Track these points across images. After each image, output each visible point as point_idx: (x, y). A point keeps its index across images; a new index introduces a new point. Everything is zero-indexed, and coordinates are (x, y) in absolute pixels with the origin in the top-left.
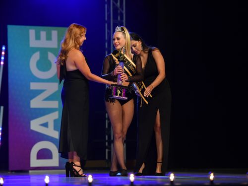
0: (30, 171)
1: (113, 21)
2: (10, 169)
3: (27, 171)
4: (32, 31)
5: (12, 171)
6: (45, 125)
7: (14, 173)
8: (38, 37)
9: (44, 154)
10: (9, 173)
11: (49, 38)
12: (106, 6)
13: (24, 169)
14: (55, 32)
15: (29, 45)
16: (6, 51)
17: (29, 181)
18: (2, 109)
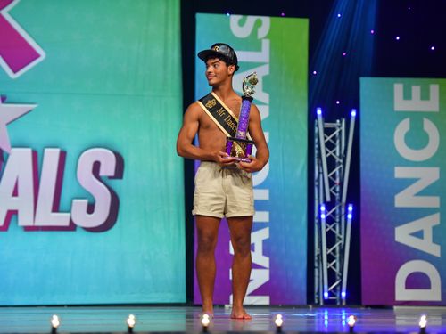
0: (395, 308)
2: (363, 303)
3: (391, 308)
4: (398, 86)
5: (367, 306)
6: (419, 235)
7: (369, 309)
8: (407, 96)
9: (417, 281)
10: (362, 309)
11: (425, 96)
13: (385, 303)
14: (435, 87)
15: (393, 108)
17: (394, 323)
18: (350, 208)
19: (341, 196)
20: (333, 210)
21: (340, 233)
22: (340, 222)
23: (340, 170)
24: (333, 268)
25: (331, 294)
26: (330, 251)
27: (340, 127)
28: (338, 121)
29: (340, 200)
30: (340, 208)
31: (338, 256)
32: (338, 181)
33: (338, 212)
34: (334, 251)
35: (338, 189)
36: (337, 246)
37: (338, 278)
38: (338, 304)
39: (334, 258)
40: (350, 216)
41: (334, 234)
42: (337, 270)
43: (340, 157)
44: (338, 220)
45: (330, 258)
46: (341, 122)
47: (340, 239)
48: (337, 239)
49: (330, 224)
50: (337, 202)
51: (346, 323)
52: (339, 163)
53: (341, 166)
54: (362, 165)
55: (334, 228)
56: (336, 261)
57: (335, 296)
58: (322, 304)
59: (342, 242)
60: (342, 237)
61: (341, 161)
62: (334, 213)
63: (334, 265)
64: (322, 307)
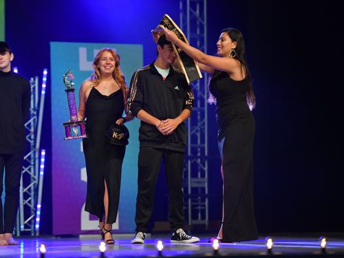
0: (81, 236)
1: (190, 36)
2: (54, 233)
3: (76, 236)
4: (82, 50)
5: (57, 236)
7: (59, 238)
10: (53, 238)
12: (181, 15)
13: (73, 233)
15: (78, 68)
16: (49, 76)
17: (80, 249)
18: (43, 153)
19: (35, 143)
20: (29, 154)
21: (35, 174)
22: (34, 165)
23: (34, 120)
24: (29, 204)
25: (26, 226)
26: (26, 190)
27: (34, 83)
28: (32, 79)
29: (35, 146)
30: (34, 153)
31: (32, 194)
32: (32, 130)
33: (32, 156)
34: (29, 190)
35: (32, 137)
36: (31, 185)
37: (33, 212)
38: (33, 234)
39: (29, 196)
40: (43, 160)
41: (29, 175)
42: (32, 206)
43: (34, 109)
44: (32, 163)
45: (26, 196)
46: (34, 80)
47: (35, 179)
48: (32, 180)
49: (26, 167)
50: (32, 148)
51: (39, 250)
52: (34, 115)
53: (35, 117)
54: (53, 116)
55: (30, 170)
56: (31, 198)
57: (29, 228)
58: (18, 235)
59: (36, 182)
60: (36, 177)
61: (35, 113)
62: (29, 157)
63: (30, 202)
64: (19, 238)
